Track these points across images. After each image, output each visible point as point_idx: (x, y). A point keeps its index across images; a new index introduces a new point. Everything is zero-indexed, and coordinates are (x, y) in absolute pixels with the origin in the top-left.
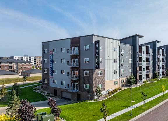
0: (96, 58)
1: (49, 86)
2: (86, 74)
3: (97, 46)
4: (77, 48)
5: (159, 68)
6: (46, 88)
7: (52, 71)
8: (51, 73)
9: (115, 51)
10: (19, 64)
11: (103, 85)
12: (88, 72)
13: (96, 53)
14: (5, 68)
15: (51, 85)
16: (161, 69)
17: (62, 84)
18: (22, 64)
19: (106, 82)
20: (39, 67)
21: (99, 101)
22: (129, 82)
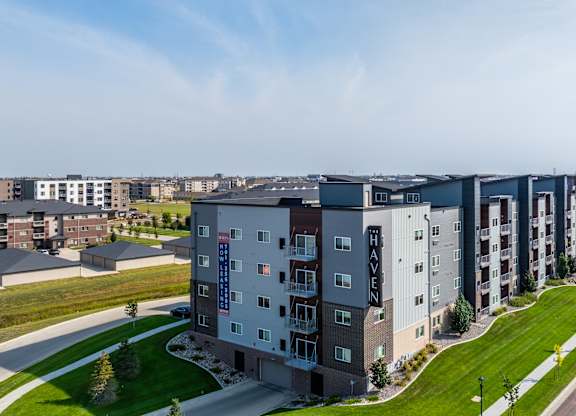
0: (372, 275)
1: (216, 336)
2: (340, 318)
3: (374, 242)
4: (310, 240)
5: (536, 258)
6: (207, 342)
7: (228, 293)
8: (222, 299)
9: (417, 238)
10: (66, 218)
11: (388, 347)
12: (348, 314)
13: (371, 261)
14: (21, 234)
15: (225, 335)
16: (544, 259)
17: (261, 337)
18: (76, 218)
19: (394, 337)
20: (121, 215)
21: (382, 401)
22: (455, 324)
